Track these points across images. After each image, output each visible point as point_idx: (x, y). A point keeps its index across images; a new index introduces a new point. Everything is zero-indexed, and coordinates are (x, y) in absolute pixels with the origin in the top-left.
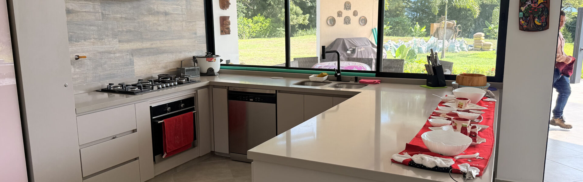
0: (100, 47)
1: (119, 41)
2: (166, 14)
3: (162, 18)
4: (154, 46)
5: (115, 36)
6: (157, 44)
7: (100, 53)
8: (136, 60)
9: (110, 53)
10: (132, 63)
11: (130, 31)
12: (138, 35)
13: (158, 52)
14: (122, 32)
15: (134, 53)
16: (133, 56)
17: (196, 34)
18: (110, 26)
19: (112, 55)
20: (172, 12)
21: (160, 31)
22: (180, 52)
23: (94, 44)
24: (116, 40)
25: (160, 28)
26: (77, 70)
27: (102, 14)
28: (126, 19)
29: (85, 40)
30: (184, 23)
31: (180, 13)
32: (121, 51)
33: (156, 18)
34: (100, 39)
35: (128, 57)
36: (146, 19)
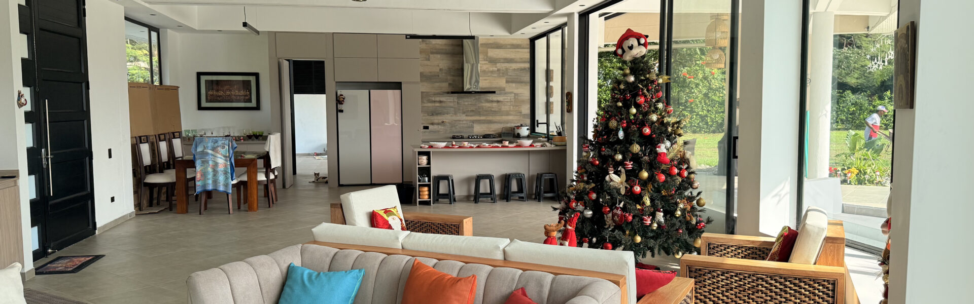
0: (455, 118)
1: (466, 116)
2: (498, 102)
3: (495, 104)
4: (488, 119)
5: (464, 113)
6: (490, 118)
7: (455, 120)
8: (475, 125)
9: (460, 121)
10: (472, 127)
11: (473, 111)
12: (477, 112)
13: (490, 122)
14: (468, 111)
15: (473, 122)
16: (473, 123)
17: (521, 113)
18: (461, 108)
19: (461, 122)
20: (502, 100)
21: (493, 111)
22: (507, 123)
23: (452, 116)
24: (464, 115)
25: (493, 109)
26: (442, 128)
27: (458, 102)
28: (471, 104)
29: (447, 114)
30: (512, 107)
31: (509, 101)
32: (467, 121)
33: (491, 104)
34: (455, 114)
35: (471, 124)
36: (484, 105)
